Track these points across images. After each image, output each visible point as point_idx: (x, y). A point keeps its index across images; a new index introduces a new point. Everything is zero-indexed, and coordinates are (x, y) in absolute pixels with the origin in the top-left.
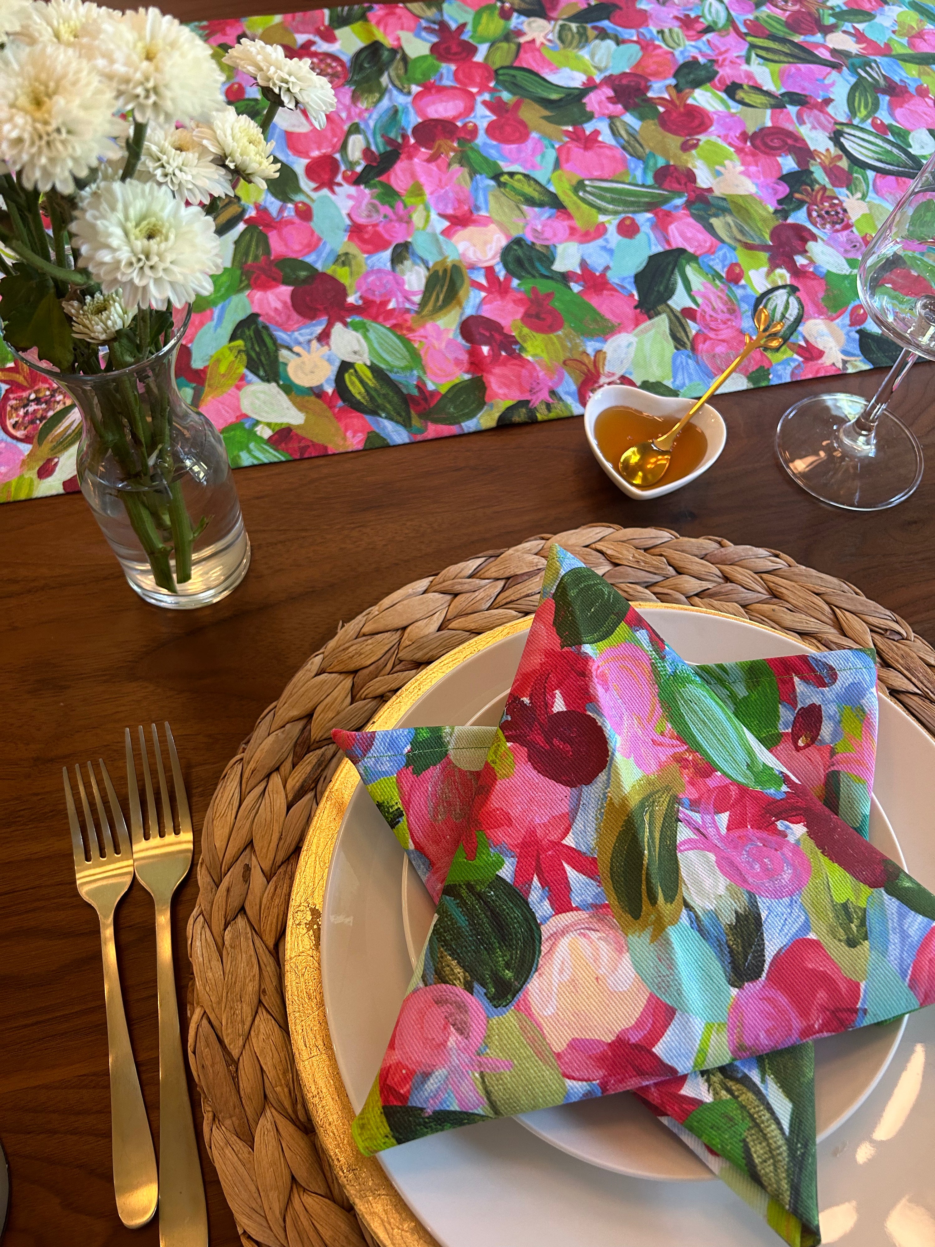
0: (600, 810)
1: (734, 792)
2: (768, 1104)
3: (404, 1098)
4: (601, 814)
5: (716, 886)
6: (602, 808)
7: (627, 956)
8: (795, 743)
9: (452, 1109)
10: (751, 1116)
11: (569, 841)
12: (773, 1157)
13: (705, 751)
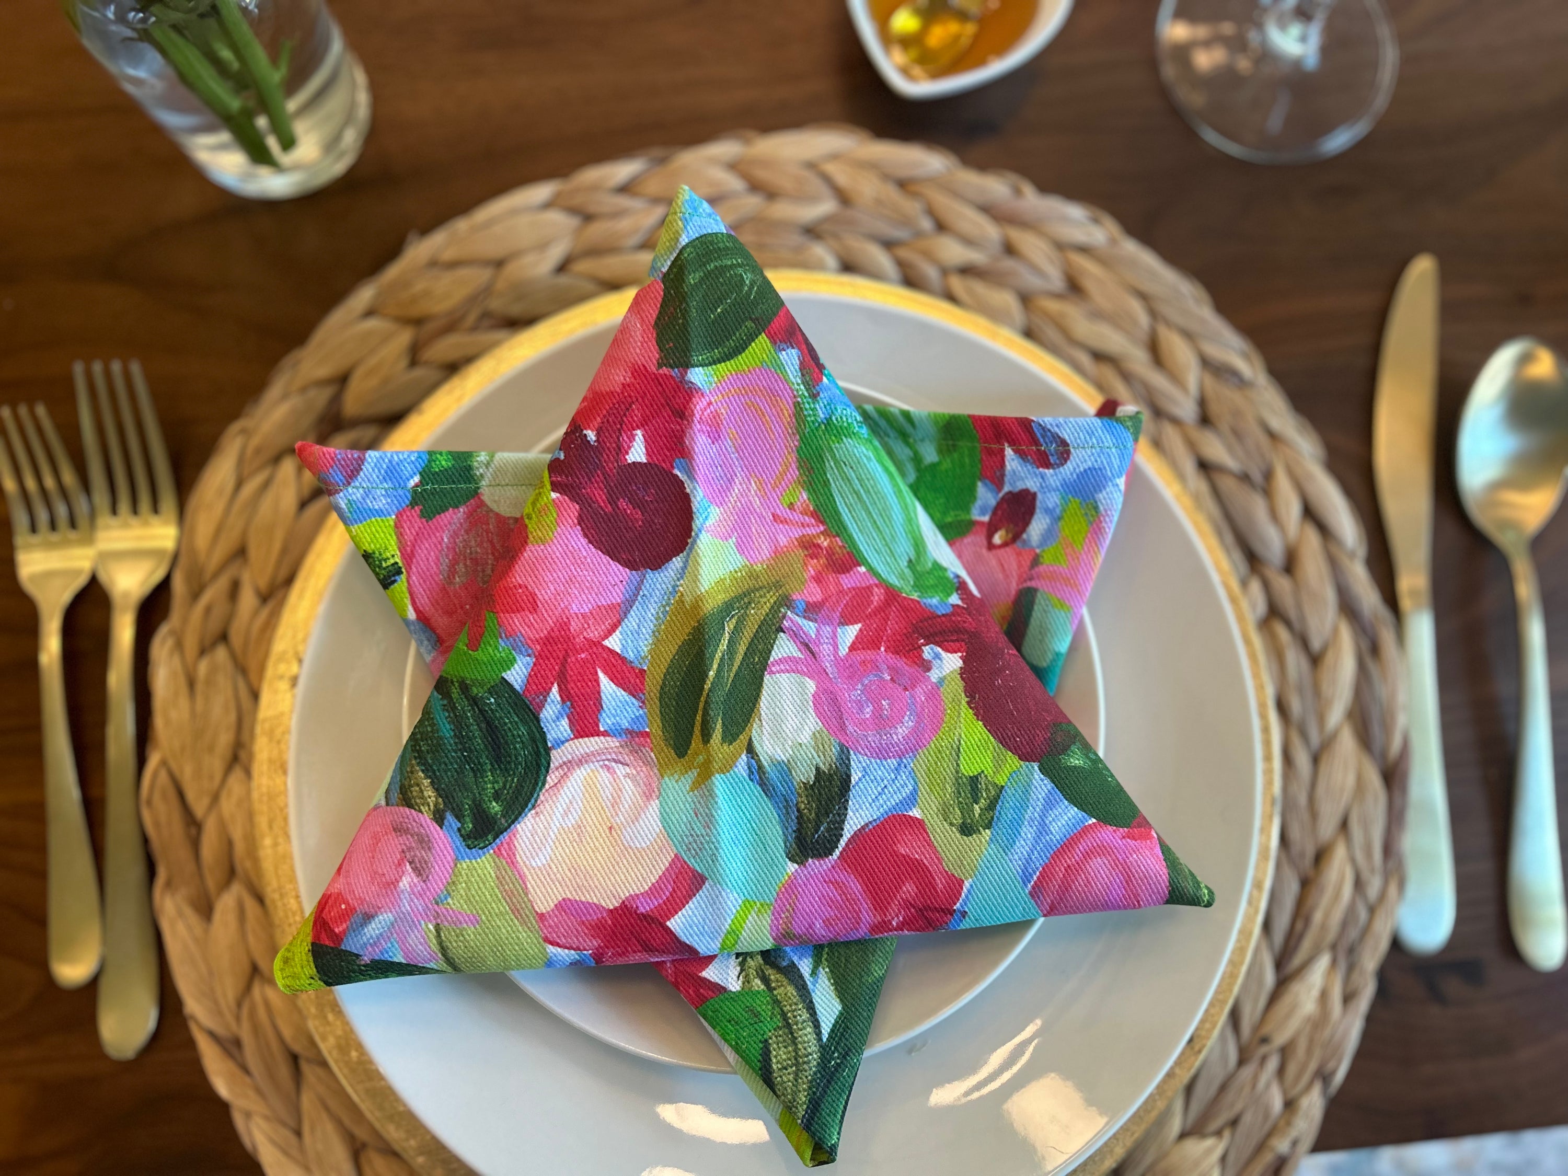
0: (664, 607)
1: (877, 596)
2: (811, 1002)
3: (338, 939)
4: (665, 613)
5: (800, 730)
6: (668, 604)
7: (655, 804)
8: (990, 537)
9: (395, 960)
10: (784, 1015)
11: (614, 643)
12: (797, 1064)
13: (850, 537)
